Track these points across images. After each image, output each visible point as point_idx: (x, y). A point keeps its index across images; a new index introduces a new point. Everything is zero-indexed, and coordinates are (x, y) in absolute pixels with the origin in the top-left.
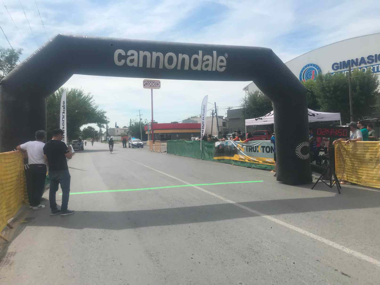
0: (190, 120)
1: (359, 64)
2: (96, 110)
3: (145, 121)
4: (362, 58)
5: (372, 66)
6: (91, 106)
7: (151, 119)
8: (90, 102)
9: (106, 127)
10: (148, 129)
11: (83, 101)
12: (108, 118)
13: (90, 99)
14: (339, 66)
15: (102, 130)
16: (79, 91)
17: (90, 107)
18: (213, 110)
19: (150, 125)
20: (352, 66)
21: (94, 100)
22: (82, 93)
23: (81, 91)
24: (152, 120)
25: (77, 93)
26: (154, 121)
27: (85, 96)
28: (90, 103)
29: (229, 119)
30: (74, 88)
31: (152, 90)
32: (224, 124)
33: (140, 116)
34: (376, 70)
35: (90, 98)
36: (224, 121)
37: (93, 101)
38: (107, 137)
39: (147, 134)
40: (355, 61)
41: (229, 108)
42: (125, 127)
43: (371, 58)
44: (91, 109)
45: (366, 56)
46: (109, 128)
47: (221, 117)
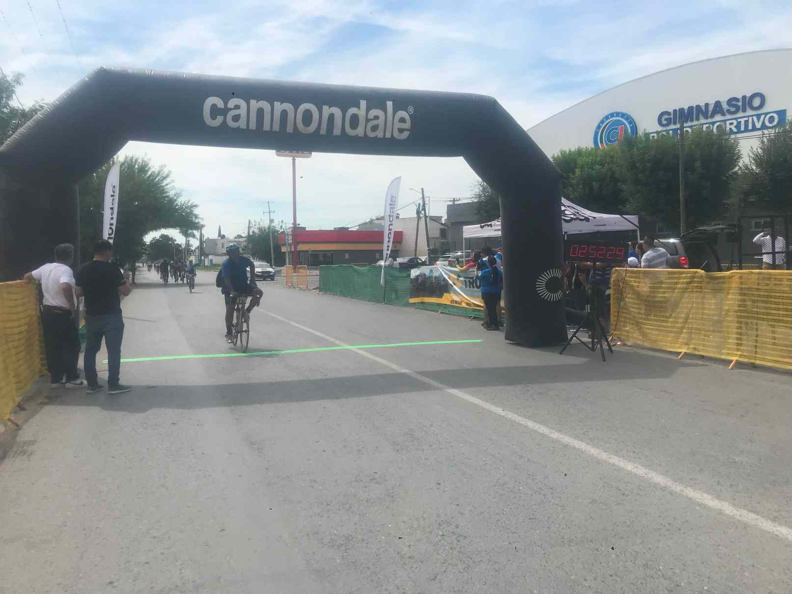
0: (374, 223)
1: (712, 113)
2: (177, 202)
3: (280, 225)
4: (716, 102)
5: (736, 119)
6: (167, 193)
7: (293, 221)
8: (163, 184)
9: (198, 236)
10: (287, 241)
11: (147, 182)
12: (201, 218)
13: (165, 178)
14: (671, 118)
15: (190, 242)
16: (140, 161)
17: (164, 195)
18: (419, 204)
19: (291, 233)
20: (698, 119)
21: (173, 181)
22: (147, 165)
23: (144, 161)
24: (295, 223)
25: (137, 166)
26: (299, 225)
27: (153, 172)
28: (164, 186)
29: (451, 223)
30: (131, 156)
31: (294, 160)
32: (443, 232)
33: (270, 214)
34: (742, 129)
35: (164, 175)
36: (442, 227)
37: (170, 183)
38: (201, 258)
39: (284, 253)
40: (703, 108)
41: (454, 199)
42: (240, 236)
43: (734, 103)
44: (166, 199)
45: (724, 99)
46: (205, 238)
47: (436, 219)
